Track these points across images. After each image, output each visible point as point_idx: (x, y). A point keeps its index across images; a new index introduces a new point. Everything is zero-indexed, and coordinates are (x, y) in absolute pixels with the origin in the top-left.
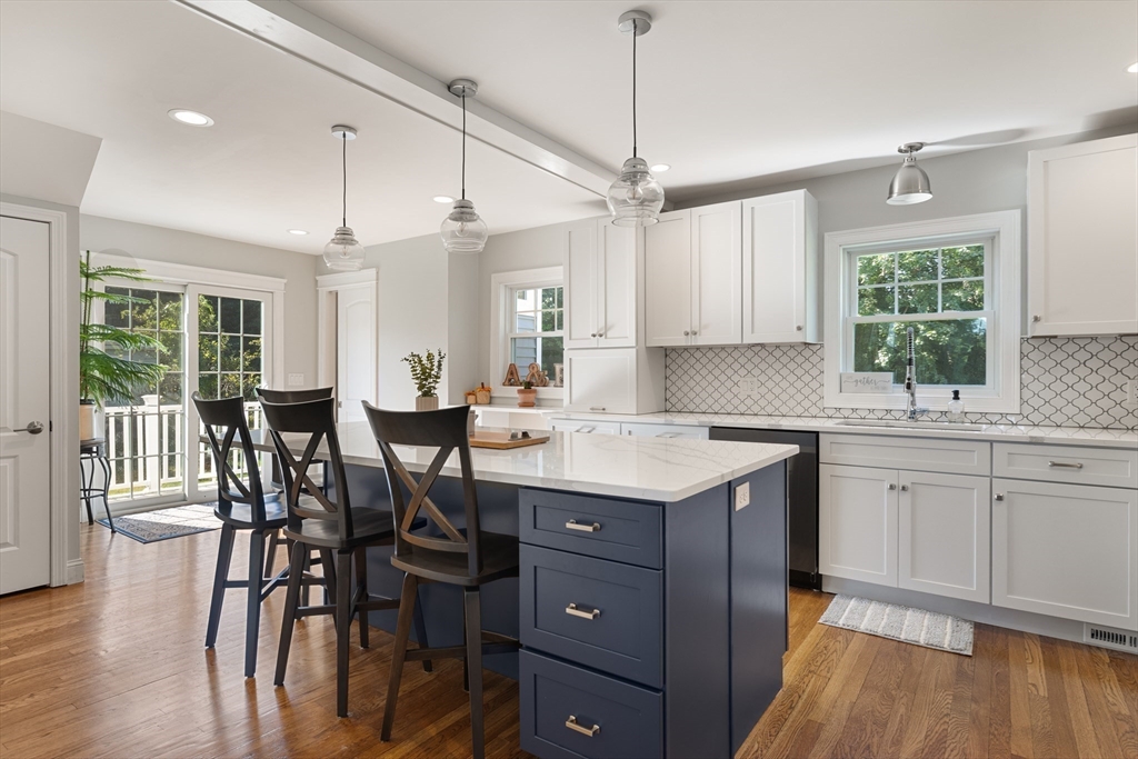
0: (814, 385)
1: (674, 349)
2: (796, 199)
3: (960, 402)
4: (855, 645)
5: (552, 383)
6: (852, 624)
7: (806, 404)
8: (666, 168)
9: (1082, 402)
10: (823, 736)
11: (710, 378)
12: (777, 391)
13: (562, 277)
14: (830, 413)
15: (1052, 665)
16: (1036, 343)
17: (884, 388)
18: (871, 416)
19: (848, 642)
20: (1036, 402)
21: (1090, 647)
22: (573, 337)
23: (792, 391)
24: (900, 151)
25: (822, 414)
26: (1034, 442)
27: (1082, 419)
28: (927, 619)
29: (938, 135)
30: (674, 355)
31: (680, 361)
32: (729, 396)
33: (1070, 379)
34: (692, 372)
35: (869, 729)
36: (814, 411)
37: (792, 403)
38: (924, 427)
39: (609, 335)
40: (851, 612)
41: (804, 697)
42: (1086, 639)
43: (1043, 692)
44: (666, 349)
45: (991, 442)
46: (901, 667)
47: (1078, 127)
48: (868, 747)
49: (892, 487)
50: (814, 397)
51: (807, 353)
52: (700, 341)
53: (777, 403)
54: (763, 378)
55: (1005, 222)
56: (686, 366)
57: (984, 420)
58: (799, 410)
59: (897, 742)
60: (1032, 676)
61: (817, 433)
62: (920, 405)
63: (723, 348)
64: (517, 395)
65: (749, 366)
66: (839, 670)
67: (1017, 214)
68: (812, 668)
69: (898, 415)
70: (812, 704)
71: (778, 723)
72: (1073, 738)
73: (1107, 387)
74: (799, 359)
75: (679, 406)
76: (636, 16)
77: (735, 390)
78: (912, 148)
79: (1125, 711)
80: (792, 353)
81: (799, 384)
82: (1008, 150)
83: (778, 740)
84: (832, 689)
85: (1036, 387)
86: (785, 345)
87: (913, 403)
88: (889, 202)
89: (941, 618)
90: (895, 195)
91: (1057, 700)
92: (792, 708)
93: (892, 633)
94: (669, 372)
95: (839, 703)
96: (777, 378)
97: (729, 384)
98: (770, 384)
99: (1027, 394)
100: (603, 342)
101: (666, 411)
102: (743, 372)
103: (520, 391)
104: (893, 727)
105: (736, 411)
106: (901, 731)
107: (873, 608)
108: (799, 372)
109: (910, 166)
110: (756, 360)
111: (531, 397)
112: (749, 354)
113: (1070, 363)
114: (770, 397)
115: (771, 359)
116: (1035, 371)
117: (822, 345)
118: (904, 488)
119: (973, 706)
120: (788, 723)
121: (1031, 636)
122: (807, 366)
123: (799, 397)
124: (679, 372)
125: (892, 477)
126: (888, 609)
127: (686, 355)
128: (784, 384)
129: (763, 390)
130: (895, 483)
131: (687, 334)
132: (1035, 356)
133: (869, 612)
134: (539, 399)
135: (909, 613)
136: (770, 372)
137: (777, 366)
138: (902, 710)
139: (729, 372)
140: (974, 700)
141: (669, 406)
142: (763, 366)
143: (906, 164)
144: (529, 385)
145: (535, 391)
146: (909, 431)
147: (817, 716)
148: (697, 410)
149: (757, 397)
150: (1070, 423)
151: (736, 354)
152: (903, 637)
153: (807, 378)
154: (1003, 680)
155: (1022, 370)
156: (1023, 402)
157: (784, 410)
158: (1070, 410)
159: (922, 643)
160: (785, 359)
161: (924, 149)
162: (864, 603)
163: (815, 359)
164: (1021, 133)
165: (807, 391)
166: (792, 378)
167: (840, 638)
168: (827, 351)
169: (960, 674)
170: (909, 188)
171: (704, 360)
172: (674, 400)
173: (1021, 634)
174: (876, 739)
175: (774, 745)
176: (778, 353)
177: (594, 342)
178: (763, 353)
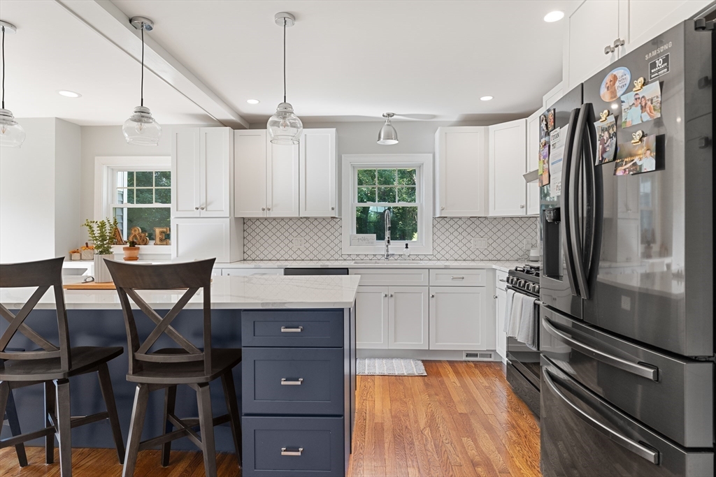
0: (337, 241)
1: (250, 219)
2: (331, 132)
3: (408, 249)
4: (378, 381)
5: (152, 242)
6: (372, 372)
7: (332, 252)
8: (257, 102)
9: (456, 248)
10: (385, 428)
11: (274, 238)
12: (315, 245)
13: (170, 165)
14: (345, 257)
15: (457, 373)
16: (439, 220)
17: (372, 243)
18: (366, 258)
19: (373, 381)
20: (439, 249)
21: (465, 361)
22: (179, 209)
23: (324, 245)
24: (384, 116)
25: (340, 258)
26: (446, 268)
27: (456, 256)
28: (402, 362)
29: (402, 111)
30: (249, 223)
31: (254, 227)
32: (286, 249)
33: (452, 237)
34: (262, 234)
35: (403, 419)
36: (336, 256)
37: (324, 252)
38: (391, 263)
39: (209, 208)
40: (369, 366)
41: (368, 412)
42: (465, 358)
43: (459, 385)
44: (244, 218)
45: (429, 269)
46: (402, 387)
47: (455, 118)
48: (406, 427)
49: (386, 296)
50: (336, 249)
51: (333, 223)
52: (272, 214)
53: (315, 252)
54: (307, 238)
55: (426, 159)
56: (258, 230)
57: (417, 258)
58: (328, 257)
59: (416, 422)
60: (451, 380)
61: (347, 269)
62: (390, 252)
63: (282, 219)
64: (123, 252)
65: (299, 230)
66: (376, 396)
67: (431, 155)
68: (364, 398)
69: (379, 257)
70: (373, 416)
71: (363, 429)
72: (476, 400)
73: (465, 241)
74: (328, 227)
75: (253, 256)
76: (286, 15)
77: (290, 245)
78: (389, 115)
79: (487, 385)
80: (324, 223)
81: (328, 241)
82: (428, 124)
83: (366, 437)
84: (378, 405)
85: (439, 241)
86: (320, 218)
87: (387, 251)
88: (378, 142)
89: (408, 361)
90: (382, 139)
91: (464, 386)
92: (365, 419)
93: (391, 372)
94: (246, 234)
95: (384, 411)
96: (316, 238)
97: (286, 241)
98: (311, 241)
99: (436, 245)
100: (204, 213)
101: (244, 260)
102: (295, 234)
103: (125, 249)
104: (412, 416)
105: (290, 258)
106: (416, 416)
107: (377, 362)
108: (328, 234)
109: (388, 125)
110: (303, 227)
111: (134, 253)
112: (299, 223)
113: (451, 230)
114: (311, 249)
115: (312, 227)
116: (439, 234)
117: (341, 219)
118: (392, 296)
119: (437, 397)
120: (367, 427)
121: (444, 361)
122: (332, 230)
123: (328, 249)
124: (254, 234)
125: (385, 291)
126: (384, 361)
127: (258, 223)
128: (320, 241)
129: (307, 245)
130: (387, 294)
131: (264, 210)
132: (438, 226)
133: (376, 364)
134: (141, 254)
135: (394, 361)
136: (311, 234)
137: (316, 230)
138: (412, 407)
139: (287, 234)
140: (436, 395)
141: (246, 256)
142: (307, 230)
143: (386, 123)
144: (133, 244)
145: (138, 248)
146: (385, 265)
147: (378, 420)
148: (266, 258)
149: (303, 249)
150: (452, 258)
151: (291, 223)
152: (397, 374)
153: (332, 238)
154: (442, 383)
155: (434, 234)
156: (434, 249)
157: (320, 257)
158: (452, 252)
159: (406, 374)
160: (320, 227)
161: (395, 117)
162: (372, 360)
163: (337, 227)
164: (434, 116)
165: (332, 245)
166: (324, 238)
167: (369, 380)
168: (344, 222)
169: (427, 385)
170: (388, 137)
171: (270, 227)
172: (249, 252)
173: (440, 361)
174: (408, 423)
175: (366, 439)
176: (316, 223)
177: (197, 213)
178: (307, 223)
